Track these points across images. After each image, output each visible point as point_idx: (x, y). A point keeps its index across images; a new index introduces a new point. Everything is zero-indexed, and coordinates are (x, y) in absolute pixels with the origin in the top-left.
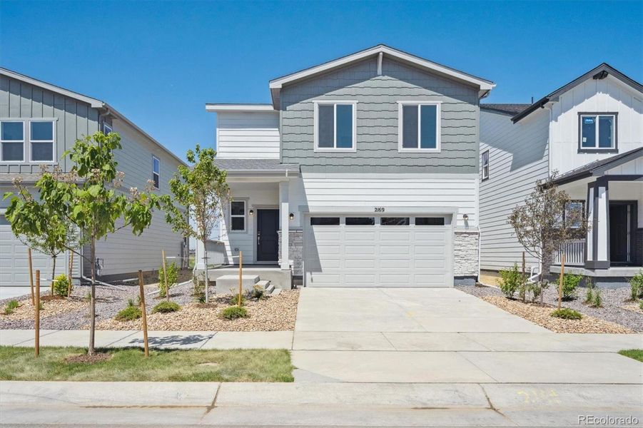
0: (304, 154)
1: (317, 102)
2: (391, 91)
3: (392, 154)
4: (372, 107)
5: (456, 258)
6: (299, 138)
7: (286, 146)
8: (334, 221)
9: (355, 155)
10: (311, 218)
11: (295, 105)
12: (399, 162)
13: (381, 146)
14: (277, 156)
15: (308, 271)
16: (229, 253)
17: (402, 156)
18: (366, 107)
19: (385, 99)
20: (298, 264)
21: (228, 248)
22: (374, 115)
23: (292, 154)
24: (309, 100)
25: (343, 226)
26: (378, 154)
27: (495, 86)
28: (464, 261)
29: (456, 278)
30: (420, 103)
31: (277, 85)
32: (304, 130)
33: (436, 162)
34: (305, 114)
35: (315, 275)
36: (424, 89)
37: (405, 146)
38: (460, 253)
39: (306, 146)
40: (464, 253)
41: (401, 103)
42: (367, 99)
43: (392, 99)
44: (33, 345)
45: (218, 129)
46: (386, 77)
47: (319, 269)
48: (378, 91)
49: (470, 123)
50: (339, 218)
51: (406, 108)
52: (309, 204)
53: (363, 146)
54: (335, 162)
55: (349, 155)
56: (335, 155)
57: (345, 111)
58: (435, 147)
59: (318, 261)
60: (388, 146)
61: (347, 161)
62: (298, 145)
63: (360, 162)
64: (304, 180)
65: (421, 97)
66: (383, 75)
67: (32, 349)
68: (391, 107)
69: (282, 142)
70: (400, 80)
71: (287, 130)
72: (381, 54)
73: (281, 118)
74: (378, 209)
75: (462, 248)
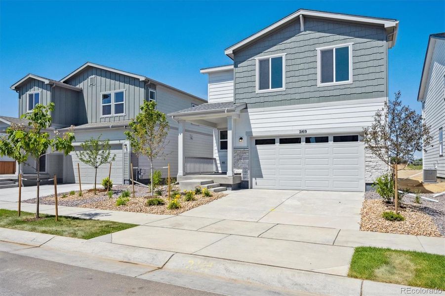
0: (250, 95)
1: (257, 58)
2: (311, 42)
3: (312, 89)
4: (297, 56)
5: (368, 168)
6: (246, 85)
7: (237, 91)
8: (271, 141)
9: (284, 93)
10: (256, 140)
11: (244, 63)
12: (318, 94)
13: (304, 84)
14: (232, 99)
15: (254, 177)
16: (219, 165)
17: (321, 89)
18: (293, 57)
19: (307, 48)
20: (245, 172)
21: (218, 162)
22: (299, 61)
23: (241, 96)
24: (252, 58)
25: (277, 144)
26: (302, 90)
27: (398, 22)
28: (374, 171)
29: (367, 184)
30: (334, 47)
31: (230, 51)
32: (249, 79)
33: (348, 91)
34: (249, 68)
35: (259, 180)
36: (338, 36)
37: (323, 81)
38: (371, 163)
39: (250, 90)
40: (375, 164)
41: (319, 49)
42: (293, 51)
43: (312, 48)
44: (17, 209)
45: (209, 84)
46: (308, 32)
47: (261, 176)
48: (302, 44)
49: (378, 56)
50: (275, 139)
51: (323, 53)
52: (253, 130)
53: (290, 85)
54: (270, 99)
55: (280, 93)
56: (270, 94)
57: (277, 62)
58: (348, 80)
59: (260, 170)
60: (309, 83)
61: (279, 98)
62: (246, 90)
63: (288, 97)
64: (249, 114)
65: (335, 42)
66: (305, 31)
67: (15, 212)
68: (311, 54)
69: (235, 89)
70: (318, 32)
71: (238, 80)
72: (301, 16)
73: (234, 73)
74: (302, 131)
75: (372, 160)
